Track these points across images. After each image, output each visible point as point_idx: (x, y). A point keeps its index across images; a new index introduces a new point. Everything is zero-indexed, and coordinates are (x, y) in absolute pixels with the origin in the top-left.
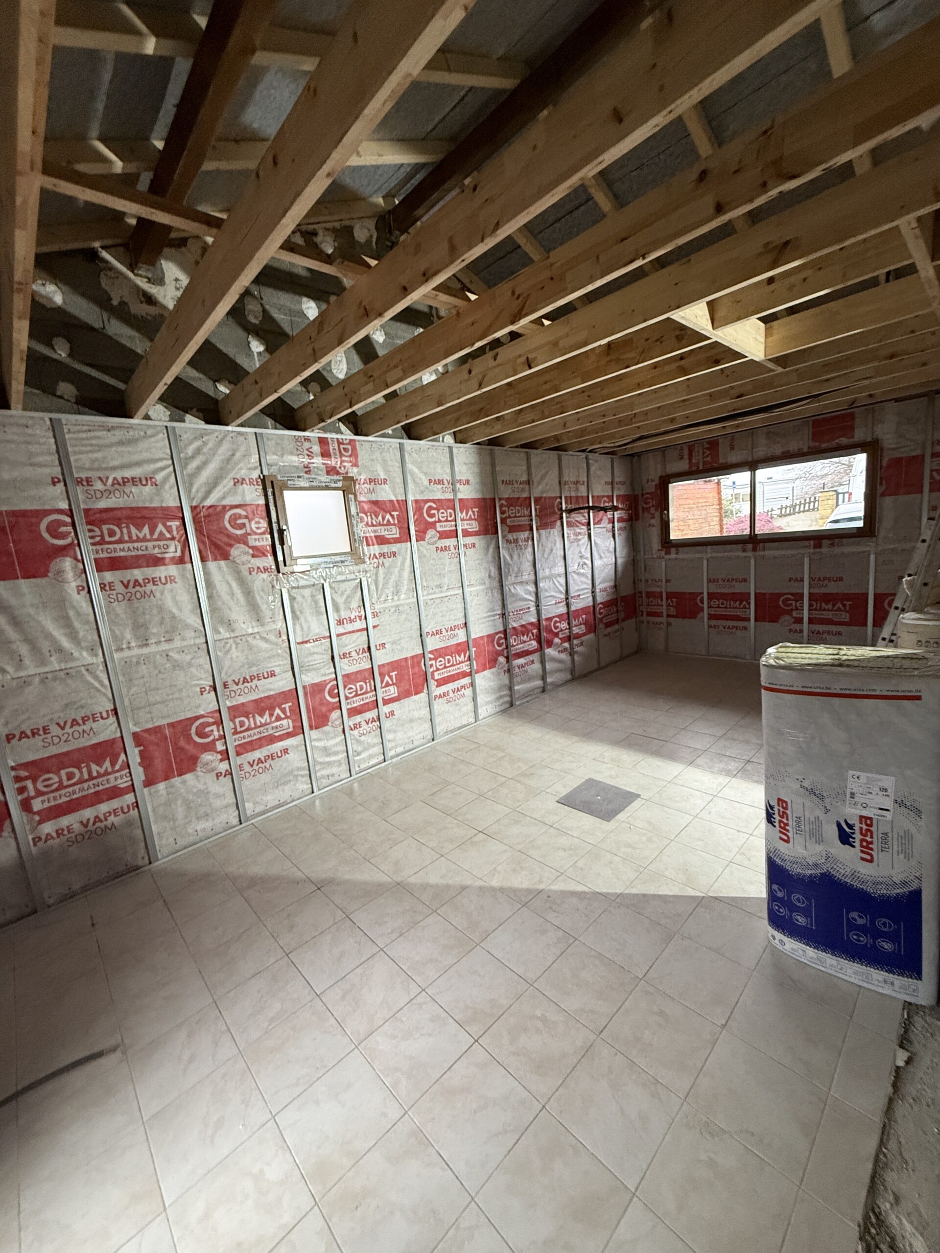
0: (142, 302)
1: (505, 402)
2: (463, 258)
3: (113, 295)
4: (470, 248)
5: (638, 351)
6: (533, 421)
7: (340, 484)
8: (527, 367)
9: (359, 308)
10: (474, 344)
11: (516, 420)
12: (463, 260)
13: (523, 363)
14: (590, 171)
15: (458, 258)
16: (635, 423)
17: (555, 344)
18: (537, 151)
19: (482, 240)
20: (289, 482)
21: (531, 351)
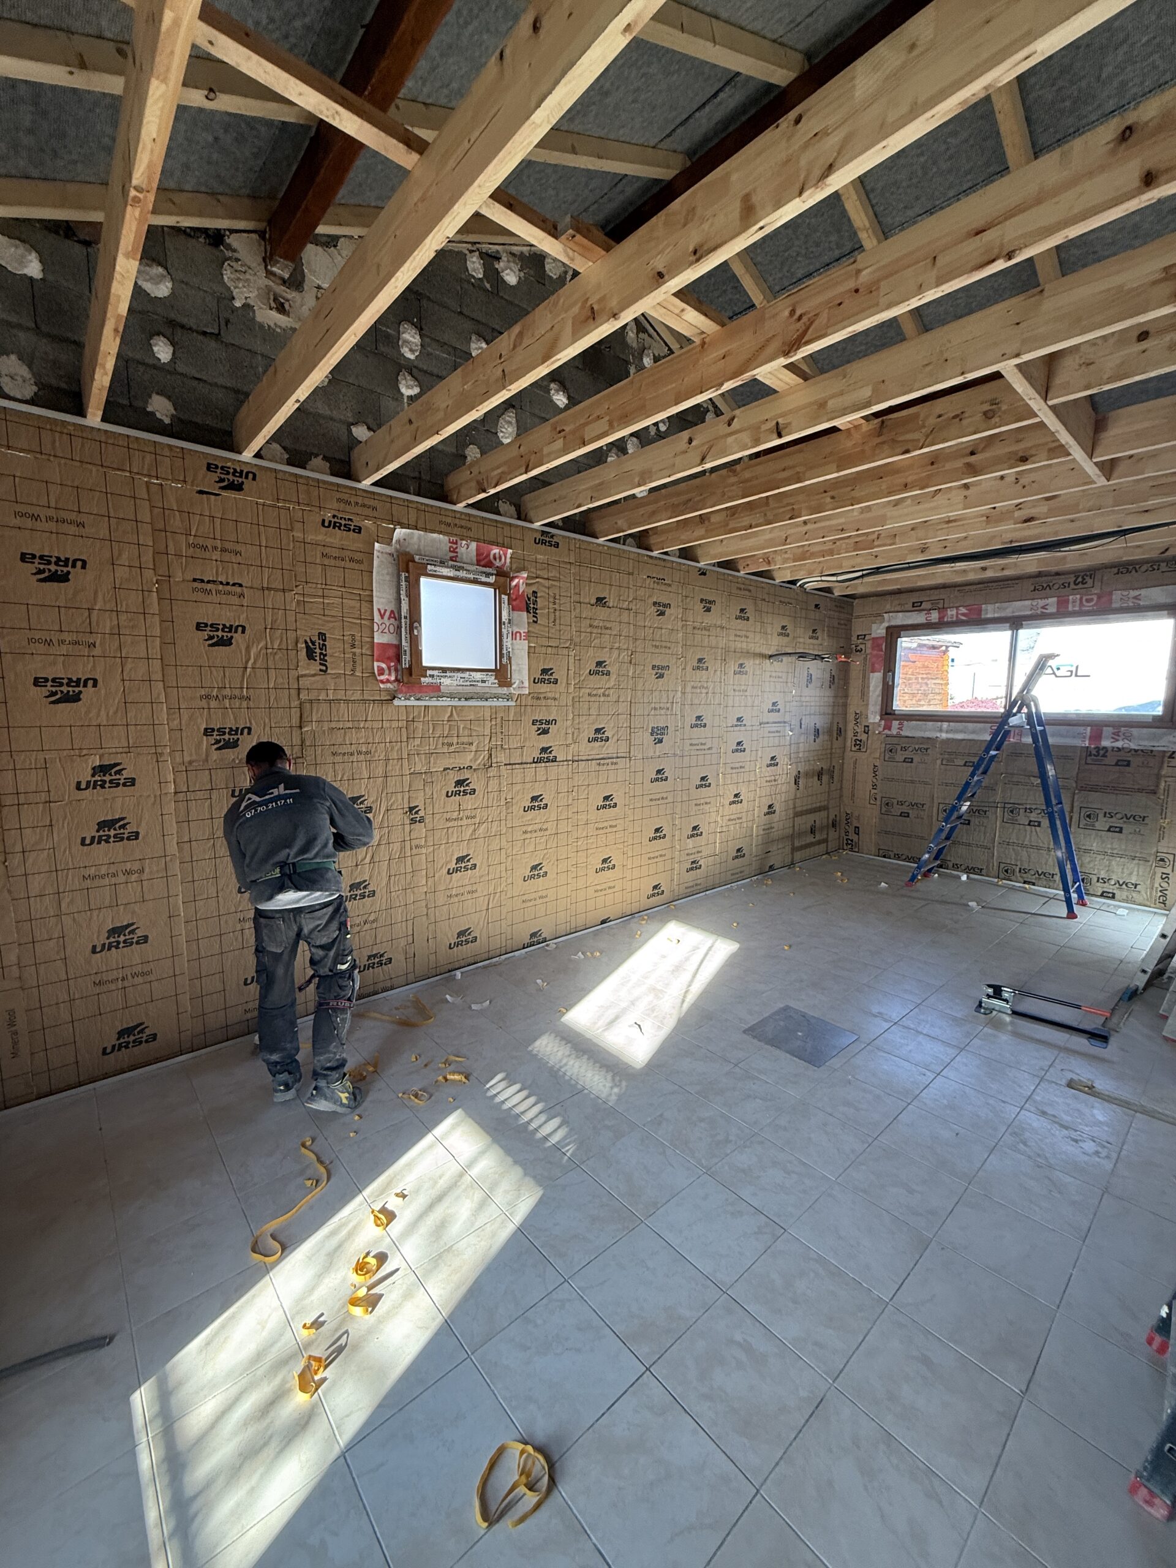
0: (271, 309)
1: (724, 494)
2: (761, 224)
3: (235, 292)
4: (778, 204)
5: (923, 430)
6: (751, 527)
7: (492, 579)
8: (775, 435)
9: (583, 307)
10: (722, 384)
11: (727, 525)
12: (761, 228)
13: (770, 431)
14: (1005, 73)
15: (754, 224)
16: (879, 546)
17: (822, 405)
18: (915, 53)
19: (800, 194)
20: (429, 567)
21: (782, 415)
